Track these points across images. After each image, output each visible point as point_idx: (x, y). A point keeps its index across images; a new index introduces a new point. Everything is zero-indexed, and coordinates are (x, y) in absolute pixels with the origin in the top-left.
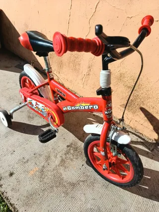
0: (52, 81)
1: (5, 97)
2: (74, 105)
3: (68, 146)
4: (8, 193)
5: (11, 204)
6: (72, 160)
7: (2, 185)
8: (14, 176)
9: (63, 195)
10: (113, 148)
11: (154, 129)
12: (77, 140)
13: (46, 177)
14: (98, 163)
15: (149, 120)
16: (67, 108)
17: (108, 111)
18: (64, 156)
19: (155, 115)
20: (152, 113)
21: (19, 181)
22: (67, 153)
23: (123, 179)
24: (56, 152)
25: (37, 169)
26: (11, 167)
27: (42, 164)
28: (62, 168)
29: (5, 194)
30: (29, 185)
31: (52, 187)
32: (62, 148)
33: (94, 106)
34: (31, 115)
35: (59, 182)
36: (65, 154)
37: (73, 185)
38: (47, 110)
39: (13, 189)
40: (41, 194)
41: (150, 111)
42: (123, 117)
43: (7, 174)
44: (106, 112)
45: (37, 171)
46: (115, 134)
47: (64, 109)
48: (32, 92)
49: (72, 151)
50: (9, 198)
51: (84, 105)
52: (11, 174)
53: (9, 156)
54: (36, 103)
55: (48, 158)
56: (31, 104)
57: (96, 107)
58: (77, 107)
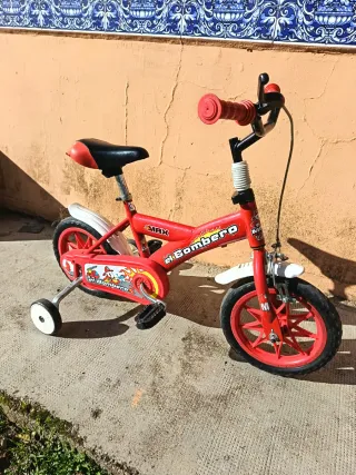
0: (135, 217)
1: (22, 285)
2: (188, 244)
3: (184, 339)
4: (104, 448)
5: (118, 465)
6: (201, 359)
7: (86, 437)
8: (101, 415)
9: (213, 420)
10: (280, 291)
11: (323, 272)
12: (196, 325)
13: (167, 401)
14: (254, 345)
15: (310, 258)
16: (173, 255)
17: (256, 228)
18: (185, 358)
19: (316, 245)
20: (311, 244)
21: (117, 422)
22: (188, 350)
23: (309, 354)
24: (167, 354)
25: (144, 391)
26: (90, 401)
27: (149, 381)
28: (191, 377)
29: (98, 451)
30: (140, 422)
31: (186, 413)
32: (175, 345)
33: (230, 230)
34: (89, 305)
35: (195, 402)
36: (185, 353)
37: (223, 399)
38: (133, 275)
39: (111, 439)
40: (171, 431)
41: (306, 241)
42: (278, 239)
43: (88, 415)
44: (254, 231)
45: (144, 395)
46: (277, 266)
47: (167, 262)
48: (91, 252)
49: (195, 346)
50: (110, 455)
51: (208, 235)
52: (96, 414)
53: (78, 384)
54: (107, 270)
55: (156, 368)
56: (94, 275)
57: (233, 230)
58: (196, 245)
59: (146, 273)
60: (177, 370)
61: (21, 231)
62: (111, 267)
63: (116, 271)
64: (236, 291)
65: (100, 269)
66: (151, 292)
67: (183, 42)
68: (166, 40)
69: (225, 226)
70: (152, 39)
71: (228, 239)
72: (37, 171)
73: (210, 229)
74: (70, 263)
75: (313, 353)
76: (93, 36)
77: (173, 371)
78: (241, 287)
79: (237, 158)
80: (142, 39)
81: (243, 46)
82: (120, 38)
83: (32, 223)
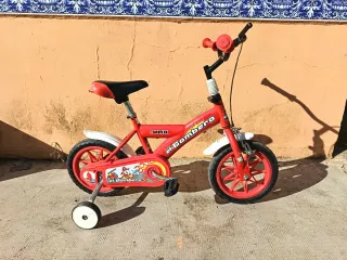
0: (140, 128)
3: (185, 203)
6: (203, 210)
9: (231, 237)
16: (172, 146)
17: (225, 115)
18: (193, 212)
25: (182, 238)
27: (181, 231)
28: (203, 221)
32: (182, 207)
33: (210, 120)
36: (191, 210)
38: (145, 167)
40: (212, 252)
44: (225, 117)
45: (183, 240)
47: (168, 152)
49: (194, 204)
51: (196, 126)
53: (136, 250)
54: (124, 169)
55: (179, 223)
56: (114, 176)
57: (212, 119)
58: (187, 136)
59: (157, 163)
60: (193, 220)
61: (11, 171)
62: (127, 167)
63: (131, 168)
64: (217, 158)
65: (118, 171)
66: (161, 174)
67: (136, 19)
68: (123, 18)
69: (206, 118)
70: (113, 18)
71: (210, 126)
72: (18, 120)
73: (197, 123)
74: (92, 173)
75: (266, 182)
76: (67, 17)
77: (191, 221)
78: (221, 154)
79: (209, 77)
80: (106, 18)
81: (175, 21)
82: (90, 18)
83: (17, 164)
